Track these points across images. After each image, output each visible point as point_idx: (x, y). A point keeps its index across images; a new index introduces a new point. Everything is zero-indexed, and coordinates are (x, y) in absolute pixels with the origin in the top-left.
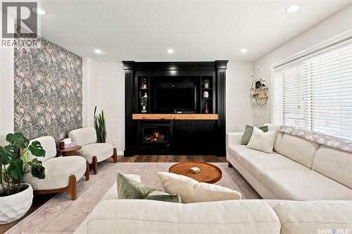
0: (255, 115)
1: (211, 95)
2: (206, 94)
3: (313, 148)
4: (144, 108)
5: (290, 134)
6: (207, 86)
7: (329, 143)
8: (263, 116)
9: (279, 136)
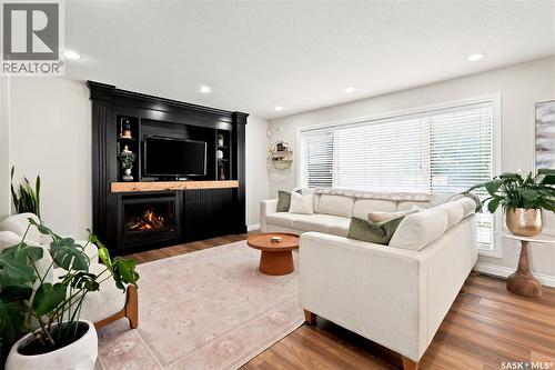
0: (271, 181)
1: (226, 155)
2: (220, 154)
3: (351, 201)
4: (129, 171)
5: (330, 194)
6: (221, 143)
7: (365, 196)
8: (284, 181)
9: (317, 197)
